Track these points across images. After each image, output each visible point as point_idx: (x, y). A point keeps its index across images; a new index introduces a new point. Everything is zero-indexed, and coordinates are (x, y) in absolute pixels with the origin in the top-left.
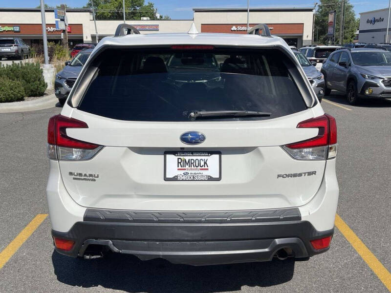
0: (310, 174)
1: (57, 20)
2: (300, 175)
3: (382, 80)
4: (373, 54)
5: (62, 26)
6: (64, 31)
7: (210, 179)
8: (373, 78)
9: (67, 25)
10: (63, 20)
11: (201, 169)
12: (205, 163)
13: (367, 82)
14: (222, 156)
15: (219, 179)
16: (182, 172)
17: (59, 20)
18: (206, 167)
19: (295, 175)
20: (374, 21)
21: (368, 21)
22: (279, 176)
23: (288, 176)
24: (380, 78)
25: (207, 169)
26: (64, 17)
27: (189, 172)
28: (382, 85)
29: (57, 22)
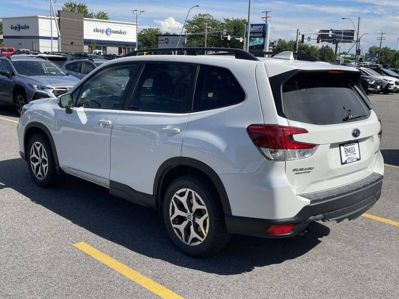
3: (52, 90)
4: (36, 63)
7: (357, 160)
8: (43, 89)
12: (354, 150)
13: (37, 93)
15: (360, 159)
18: (355, 153)
20: (19, 28)
21: (12, 27)
24: (49, 88)
27: (350, 157)
28: (53, 95)
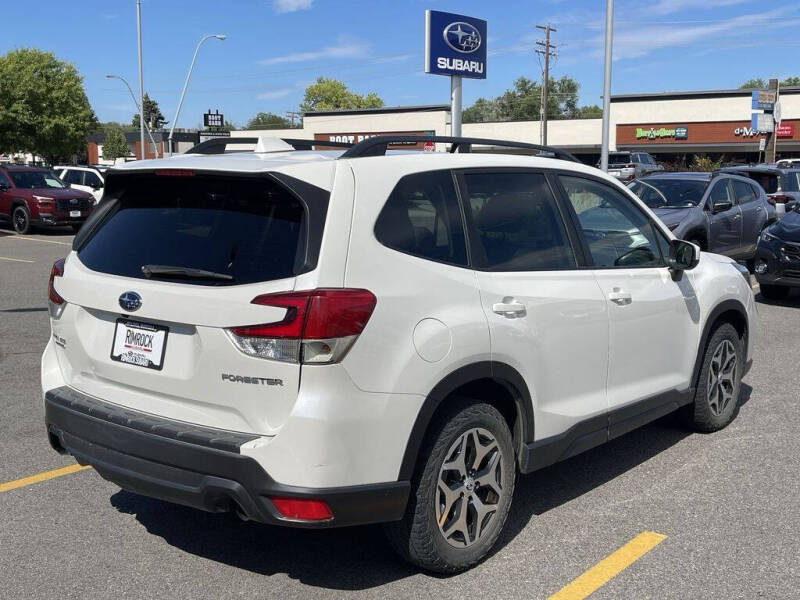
0: (272, 382)
1: (756, 111)
2: (255, 381)
5: (765, 124)
6: (769, 135)
7: (151, 365)
9: (778, 121)
10: (769, 112)
11: (145, 350)
12: (150, 342)
14: (170, 334)
15: (159, 368)
16: (128, 350)
17: (762, 112)
18: (150, 348)
19: (247, 380)
22: (224, 377)
23: (237, 379)
25: (150, 351)
26: (773, 105)
27: (134, 352)
29: (754, 116)
